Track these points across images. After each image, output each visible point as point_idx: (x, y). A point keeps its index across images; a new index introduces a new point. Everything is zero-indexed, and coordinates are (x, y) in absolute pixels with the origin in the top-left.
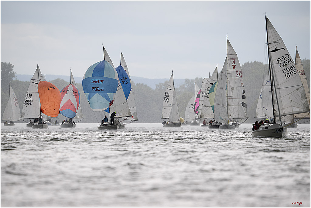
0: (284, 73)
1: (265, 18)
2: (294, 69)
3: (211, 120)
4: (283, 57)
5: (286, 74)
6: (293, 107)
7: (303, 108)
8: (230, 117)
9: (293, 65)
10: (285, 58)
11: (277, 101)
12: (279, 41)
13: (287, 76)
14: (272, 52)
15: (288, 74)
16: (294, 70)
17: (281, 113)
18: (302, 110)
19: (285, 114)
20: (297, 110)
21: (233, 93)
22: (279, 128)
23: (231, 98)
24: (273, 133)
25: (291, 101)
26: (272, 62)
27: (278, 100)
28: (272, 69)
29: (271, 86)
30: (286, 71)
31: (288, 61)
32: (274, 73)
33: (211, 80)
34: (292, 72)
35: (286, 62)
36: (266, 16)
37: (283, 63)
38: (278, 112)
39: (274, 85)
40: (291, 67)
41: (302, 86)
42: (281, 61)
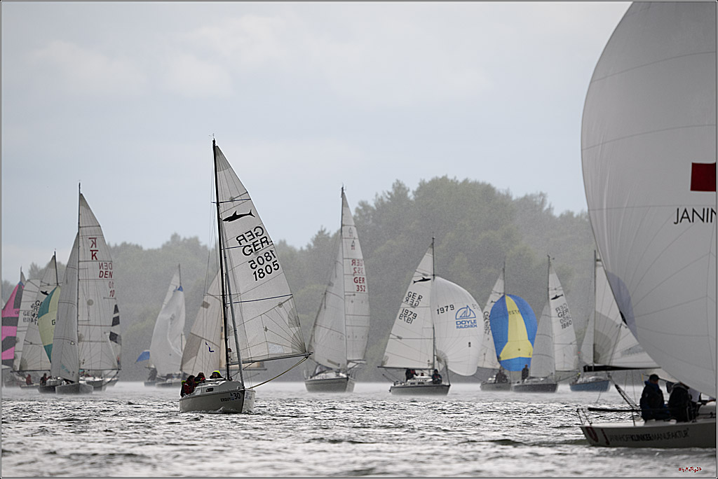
0: (253, 268)
1: (212, 146)
2: (273, 260)
3: (45, 375)
4: (250, 233)
5: (256, 270)
6: (270, 344)
7: (292, 347)
8: (82, 367)
9: (271, 251)
10: (255, 236)
11: (235, 331)
12: (243, 197)
13: (258, 274)
14: (225, 220)
15: (261, 271)
16: (273, 263)
17: (243, 357)
18: (289, 351)
19: (253, 359)
20: (278, 351)
21: (90, 314)
22: (236, 391)
23: (86, 323)
24: (223, 400)
25: (266, 330)
26: (225, 244)
27: (237, 329)
28: (225, 258)
29: (223, 295)
30: (257, 263)
31: (262, 243)
32: (229, 269)
33: (43, 284)
34: (268, 267)
35: (258, 245)
36: (214, 141)
37: (250, 246)
38: (236, 355)
39: (230, 295)
40: (267, 255)
41: (291, 298)
42: (247, 241)
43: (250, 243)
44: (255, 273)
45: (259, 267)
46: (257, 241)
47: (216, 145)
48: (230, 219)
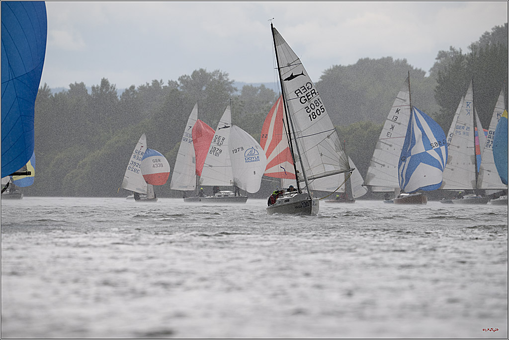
0: (308, 112)
1: (271, 28)
2: (320, 105)
4: (303, 88)
5: (311, 113)
6: (325, 165)
7: (340, 166)
9: (319, 99)
10: (307, 89)
11: (300, 158)
12: (296, 63)
13: (312, 116)
14: (285, 80)
15: (313, 114)
16: (321, 107)
17: (308, 176)
18: (339, 169)
19: (314, 177)
20: (331, 169)
22: (306, 201)
24: (297, 208)
25: (322, 155)
26: (287, 97)
27: (302, 156)
28: (288, 107)
29: (290, 135)
30: (310, 109)
31: (312, 94)
32: (292, 114)
34: (318, 111)
35: (309, 95)
36: (272, 25)
37: (304, 97)
38: (302, 175)
39: (294, 133)
40: (316, 102)
41: (334, 131)
42: (302, 94)
43: (304, 95)
44: (310, 116)
45: (312, 111)
46: (309, 93)
47: (274, 27)
48: (288, 79)
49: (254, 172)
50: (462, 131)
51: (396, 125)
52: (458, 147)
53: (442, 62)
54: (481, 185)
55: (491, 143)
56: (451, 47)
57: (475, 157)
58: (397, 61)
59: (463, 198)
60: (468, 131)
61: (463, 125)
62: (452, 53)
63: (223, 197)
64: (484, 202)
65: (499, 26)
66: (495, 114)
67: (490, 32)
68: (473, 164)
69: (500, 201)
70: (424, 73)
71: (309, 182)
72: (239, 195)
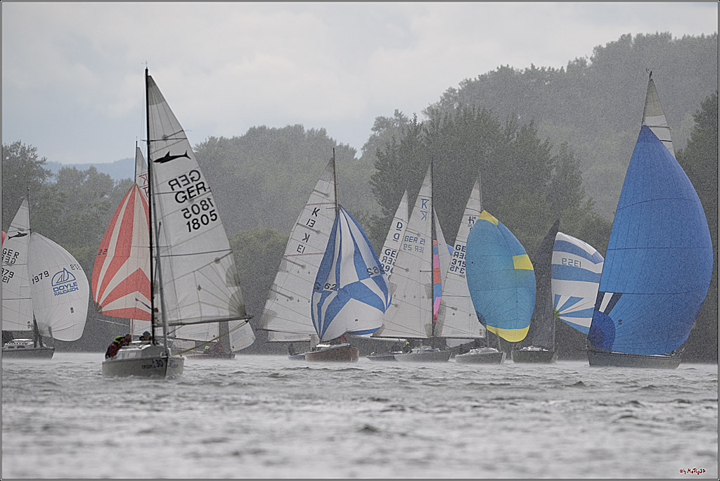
0: (186, 217)
1: (144, 75)
2: (211, 209)
4: (184, 178)
5: (190, 220)
6: (203, 305)
7: (230, 309)
9: (209, 199)
10: (190, 181)
12: (177, 136)
13: (192, 225)
14: (157, 161)
15: (195, 221)
16: (211, 212)
17: (169, 319)
18: (226, 314)
19: (183, 322)
22: (160, 357)
24: (144, 367)
25: (199, 288)
26: (155, 189)
28: (154, 204)
29: (151, 247)
30: (191, 212)
31: (198, 189)
34: (204, 217)
35: (193, 191)
36: (147, 70)
37: (183, 192)
38: (161, 316)
39: (158, 247)
40: (203, 203)
41: (230, 253)
42: (180, 187)
43: (184, 189)
44: (189, 223)
45: (194, 216)
46: (193, 187)
47: (149, 75)
48: (161, 160)
49: (72, 309)
50: (413, 244)
51: (313, 234)
52: (407, 270)
53: (381, 135)
54: (441, 331)
55: (458, 264)
56: (397, 111)
57: (433, 287)
58: (311, 132)
59: (412, 351)
60: (422, 245)
61: (416, 236)
62: (397, 120)
63: (16, 348)
64: (444, 358)
65: (470, 79)
66: (465, 219)
67: (456, 88)
68: (428, 298)
69: (473, 356)
70: (354, 152)
71: (170, 329)
72: (41, 345)
